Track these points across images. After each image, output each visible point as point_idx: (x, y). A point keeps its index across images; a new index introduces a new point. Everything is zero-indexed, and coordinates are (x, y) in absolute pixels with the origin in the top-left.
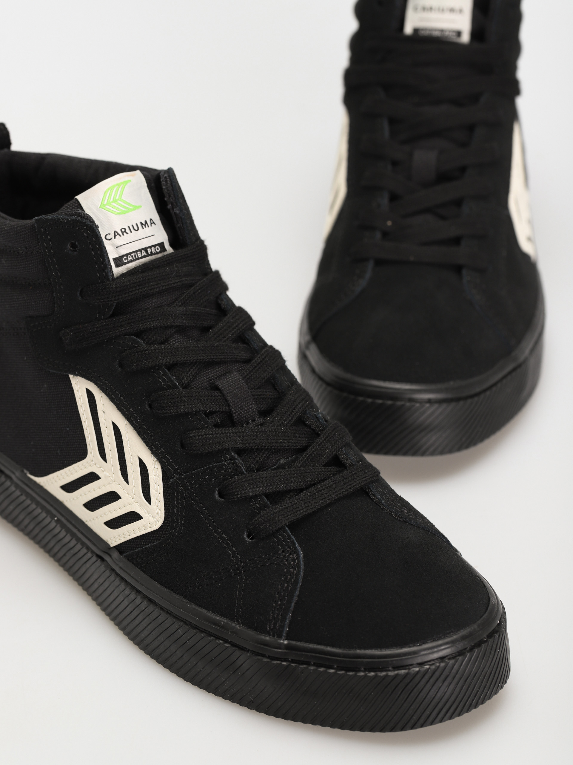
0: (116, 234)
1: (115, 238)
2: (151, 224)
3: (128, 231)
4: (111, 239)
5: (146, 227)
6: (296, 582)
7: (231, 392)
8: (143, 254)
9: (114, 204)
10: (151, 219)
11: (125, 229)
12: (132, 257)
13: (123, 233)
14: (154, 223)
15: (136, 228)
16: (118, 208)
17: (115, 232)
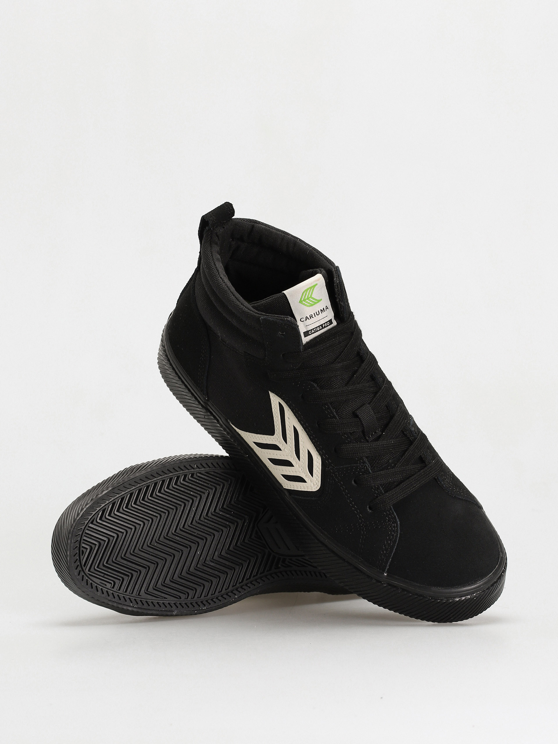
0: (307, 318)
1: (306, 320)
2: (326, 309)
3: (313, 316)
4: (304, 321)
5: (323, 312)
6: (395, 541)
7: (365, 419)
8: (320, 328)
9: (307, 300)
10: (326, 306)
11: (312, 315)
12: (314, 331)
13: (310, 317)
14: (328, 308)
15: (318, 314)
16: (309, 303)
17: (306, 317)
